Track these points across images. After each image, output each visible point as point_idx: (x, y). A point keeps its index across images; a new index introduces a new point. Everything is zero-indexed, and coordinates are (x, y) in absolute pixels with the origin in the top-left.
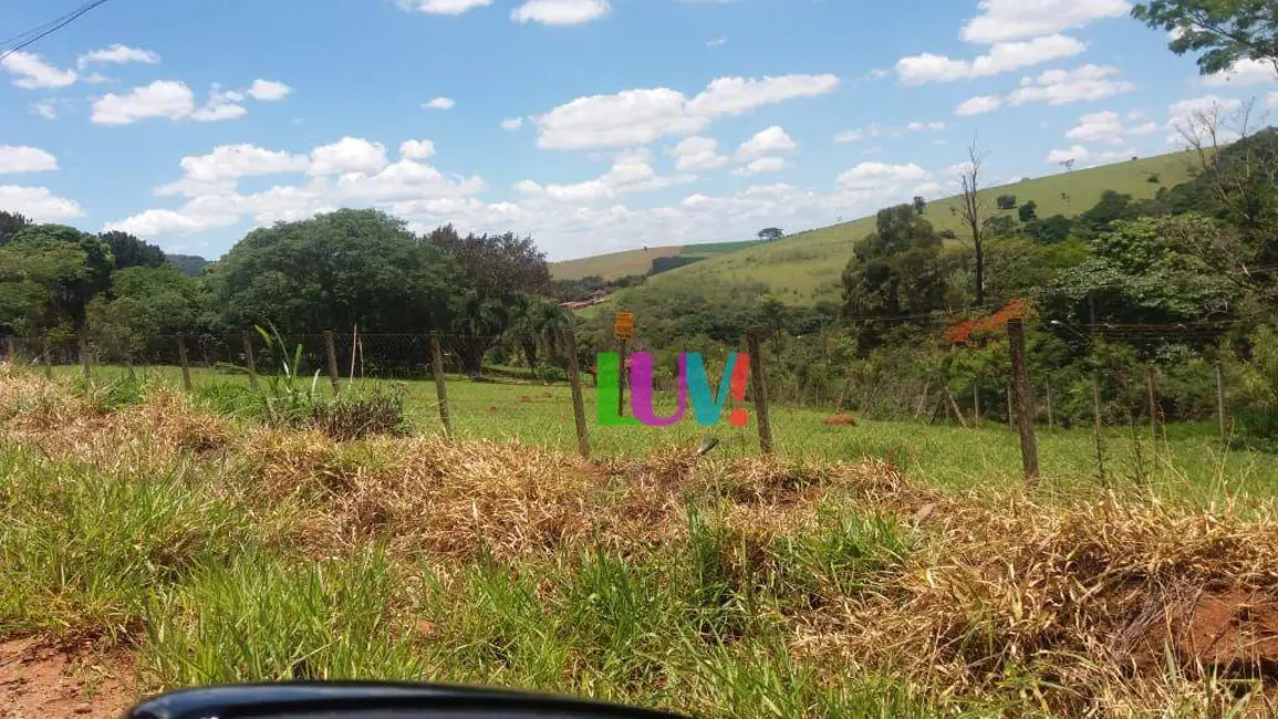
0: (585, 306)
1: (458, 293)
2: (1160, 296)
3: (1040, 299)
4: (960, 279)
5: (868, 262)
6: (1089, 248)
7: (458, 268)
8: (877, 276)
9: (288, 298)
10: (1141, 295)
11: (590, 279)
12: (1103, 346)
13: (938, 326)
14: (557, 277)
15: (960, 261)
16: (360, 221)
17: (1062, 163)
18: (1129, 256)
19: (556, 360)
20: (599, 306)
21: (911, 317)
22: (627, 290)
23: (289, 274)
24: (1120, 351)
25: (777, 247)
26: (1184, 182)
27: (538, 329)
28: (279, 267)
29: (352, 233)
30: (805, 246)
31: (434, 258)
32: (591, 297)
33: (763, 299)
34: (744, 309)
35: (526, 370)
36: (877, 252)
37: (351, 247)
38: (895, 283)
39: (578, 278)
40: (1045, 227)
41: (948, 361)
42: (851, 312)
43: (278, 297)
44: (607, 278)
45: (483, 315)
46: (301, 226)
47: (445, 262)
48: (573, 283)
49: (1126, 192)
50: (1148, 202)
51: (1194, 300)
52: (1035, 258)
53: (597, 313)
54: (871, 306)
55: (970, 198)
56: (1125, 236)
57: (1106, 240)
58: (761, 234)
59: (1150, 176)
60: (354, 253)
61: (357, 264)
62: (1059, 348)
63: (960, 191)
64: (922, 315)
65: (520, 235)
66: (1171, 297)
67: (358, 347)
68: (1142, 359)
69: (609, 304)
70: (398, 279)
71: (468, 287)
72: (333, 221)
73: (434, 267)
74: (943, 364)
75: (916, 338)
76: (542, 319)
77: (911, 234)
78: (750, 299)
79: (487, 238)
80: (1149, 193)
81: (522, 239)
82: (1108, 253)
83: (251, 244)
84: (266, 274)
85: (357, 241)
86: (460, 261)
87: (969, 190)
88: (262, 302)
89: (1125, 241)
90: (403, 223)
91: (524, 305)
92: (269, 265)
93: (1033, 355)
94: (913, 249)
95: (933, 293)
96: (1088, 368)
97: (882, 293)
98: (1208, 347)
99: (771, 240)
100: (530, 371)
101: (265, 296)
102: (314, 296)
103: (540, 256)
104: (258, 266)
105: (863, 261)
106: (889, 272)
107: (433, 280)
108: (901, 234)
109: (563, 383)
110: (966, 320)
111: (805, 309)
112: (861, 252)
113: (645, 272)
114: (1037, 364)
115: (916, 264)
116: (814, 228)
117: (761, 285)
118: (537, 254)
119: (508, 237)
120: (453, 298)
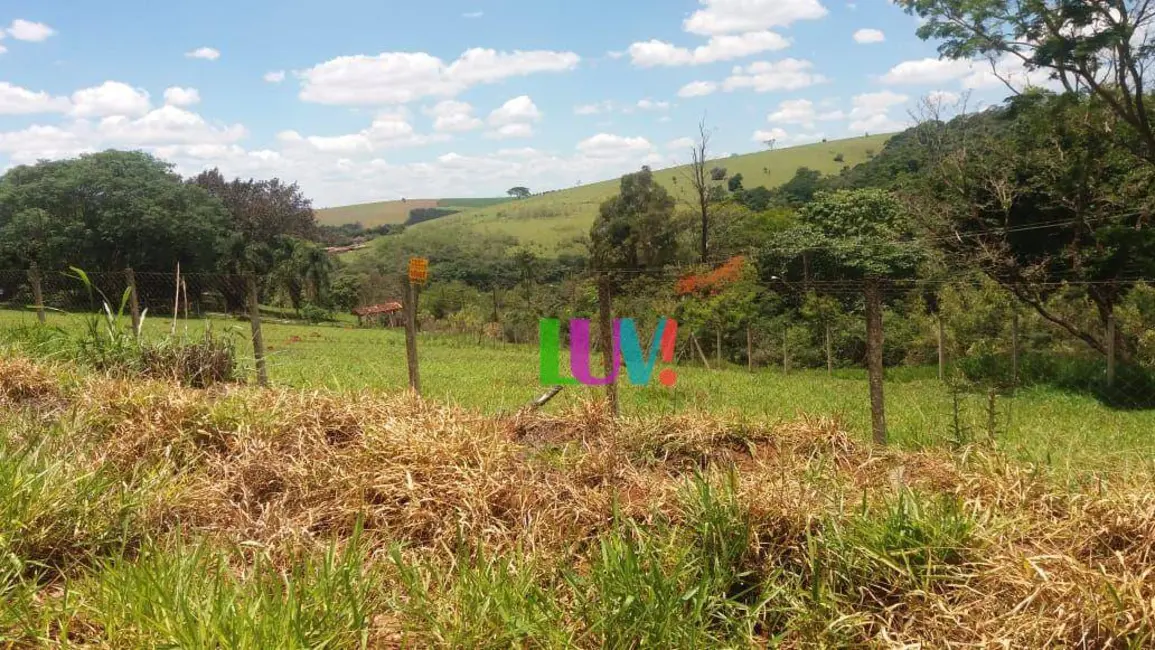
0: (346, 251)
1: (224, 235)
2: (858, 258)
3: (759, 258)
4: (687, 238)
5: (612, 221)
6: (796, 215)
7: (224, 210)
8: (620, 234)
9: (50, 236)
10: (844, 256)
11: (349, 226)
12: (814, 299)
13: (669, 279)
14: (321, 222)
15: (688, 222)
16: (127, 163)
17: (765, 142)
18: (829, 223)
19: (319, 300)
20: (361, 252)
21: (647, 270)
22: (386, 237)
23: (51, 212)
24: (828, 304)
25: (525, 204)
26: (863, 162)
27: (303, 272)
28: (42, 204)
29: (118, 173)
30: (549, 204)
31: (200, 200)
32: (351, 243)
33: (512, 251)
34: (496, 258)
35: (293, 311)
36: (620, 213)
37: (117, 187)
38: (635, 241)
39: (338, 224)
40: (750, 196)
41: (682, 310)
42: (598, 264)
43: (39, 234)
44: (367, 225)
45: (248, 256)
46: (66, 165)
47: (211, 205)
48: (333, 229)
49: (816, 169)
50: (834, 178)
51: (886, 262)
52: (748, 222)
53: (357, 258)
54: (614, 260)
55: (699, 167)
56: (826, 206)
57: (810, 208)
58: (510, 192)
59: (835, 156)
60: (120, 193)
61: (122, 204)
62: (773, 300)
63: (690, 161)
64: (657, 269)
65: (286, 182)
66: (867, 259)
67: (181, 288)
68: (845, 310)
69: (369, 251)
70: (166, 219)
71: (234, 229)
72: (99, 161)
73: (201, 209)
74: (675, 312)
75: (653, 289)
76: (308, 262)
77: (648, 198)
78: (501, 250)
79: (253, 183)
80: (836, 169)
81: (288, 184)
82: (812, 220)
83: (12, 181)
84: (27, 211)
85: (124, 181)
86: (225, 204)
87: (698, 161)
88: (24, 238)
89: (826, 210)
90: (170, 165)
91: (290, 249)
92: (31, 202)
93: (753, 305)
94: (651, 211)
95: (666, 248)
96: (799, 317)
97: (623, 248)
98: (897, 302)
99: (519, 198)
100: (294, 311)
101: (26, 232)
102: (79, 234)
103: (306, 202)
104: (20, 203)
105: (608, 220)
106: (631, 231)
107: (200, 222)
108: (640, 198)
109: (326, 323)
110: (693, 274)
111: (549, 260)
112: (606, 213)
113: (402, 222)
114: (756, 313)
115: (653, 223)
116: (556, 190)
117: (510, 238)
118: (302, 199)
119: (274, 183)
120: (219, 239)
